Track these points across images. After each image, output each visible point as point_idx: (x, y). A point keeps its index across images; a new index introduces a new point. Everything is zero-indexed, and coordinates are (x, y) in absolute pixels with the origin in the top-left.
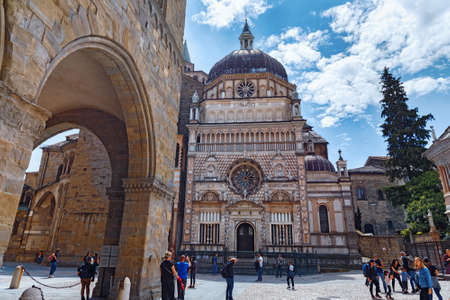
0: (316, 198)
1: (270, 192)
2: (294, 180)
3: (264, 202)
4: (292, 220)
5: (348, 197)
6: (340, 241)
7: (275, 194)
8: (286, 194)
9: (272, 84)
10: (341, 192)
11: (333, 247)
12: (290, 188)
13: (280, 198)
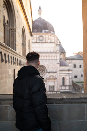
0: (62, 75)
1: (49, 76)
2: (56, 72)
3: (47, 79)
4: (55, 84)
5: (71, 75)
6: (67, 88)
7: (50, 76)
8: (53, 76)
9: (50, 37)
10: (69, 73)
11: (65, 89)
12: (54, 75)
13: (52, 78)
